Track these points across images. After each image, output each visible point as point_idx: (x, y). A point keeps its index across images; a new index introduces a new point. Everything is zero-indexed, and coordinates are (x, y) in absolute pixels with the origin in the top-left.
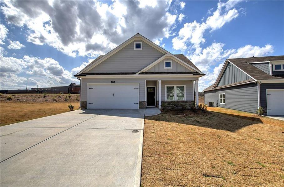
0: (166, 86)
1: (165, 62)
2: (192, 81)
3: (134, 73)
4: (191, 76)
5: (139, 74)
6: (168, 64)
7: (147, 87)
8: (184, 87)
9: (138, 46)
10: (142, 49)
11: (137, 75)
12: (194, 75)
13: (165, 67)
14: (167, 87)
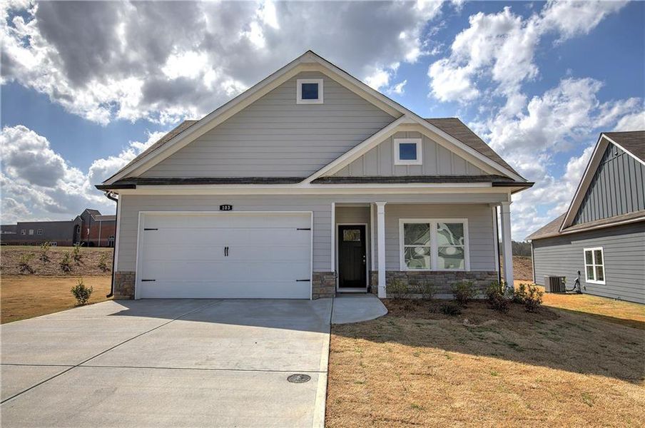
0: (402, 221)
1: (397, 142)
2: (488, 205)
3: (298, 180)
4: (485, 187)
5: (312, 182)
6: (408, 151)
7: (339, 226)
8: (462, 224)
9: (310, 92)
10: (322, 102)
11: (305, 185)
12: (495, 185)
13: (398, 161)
14: (406, 226)
